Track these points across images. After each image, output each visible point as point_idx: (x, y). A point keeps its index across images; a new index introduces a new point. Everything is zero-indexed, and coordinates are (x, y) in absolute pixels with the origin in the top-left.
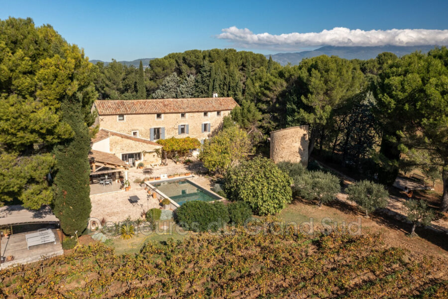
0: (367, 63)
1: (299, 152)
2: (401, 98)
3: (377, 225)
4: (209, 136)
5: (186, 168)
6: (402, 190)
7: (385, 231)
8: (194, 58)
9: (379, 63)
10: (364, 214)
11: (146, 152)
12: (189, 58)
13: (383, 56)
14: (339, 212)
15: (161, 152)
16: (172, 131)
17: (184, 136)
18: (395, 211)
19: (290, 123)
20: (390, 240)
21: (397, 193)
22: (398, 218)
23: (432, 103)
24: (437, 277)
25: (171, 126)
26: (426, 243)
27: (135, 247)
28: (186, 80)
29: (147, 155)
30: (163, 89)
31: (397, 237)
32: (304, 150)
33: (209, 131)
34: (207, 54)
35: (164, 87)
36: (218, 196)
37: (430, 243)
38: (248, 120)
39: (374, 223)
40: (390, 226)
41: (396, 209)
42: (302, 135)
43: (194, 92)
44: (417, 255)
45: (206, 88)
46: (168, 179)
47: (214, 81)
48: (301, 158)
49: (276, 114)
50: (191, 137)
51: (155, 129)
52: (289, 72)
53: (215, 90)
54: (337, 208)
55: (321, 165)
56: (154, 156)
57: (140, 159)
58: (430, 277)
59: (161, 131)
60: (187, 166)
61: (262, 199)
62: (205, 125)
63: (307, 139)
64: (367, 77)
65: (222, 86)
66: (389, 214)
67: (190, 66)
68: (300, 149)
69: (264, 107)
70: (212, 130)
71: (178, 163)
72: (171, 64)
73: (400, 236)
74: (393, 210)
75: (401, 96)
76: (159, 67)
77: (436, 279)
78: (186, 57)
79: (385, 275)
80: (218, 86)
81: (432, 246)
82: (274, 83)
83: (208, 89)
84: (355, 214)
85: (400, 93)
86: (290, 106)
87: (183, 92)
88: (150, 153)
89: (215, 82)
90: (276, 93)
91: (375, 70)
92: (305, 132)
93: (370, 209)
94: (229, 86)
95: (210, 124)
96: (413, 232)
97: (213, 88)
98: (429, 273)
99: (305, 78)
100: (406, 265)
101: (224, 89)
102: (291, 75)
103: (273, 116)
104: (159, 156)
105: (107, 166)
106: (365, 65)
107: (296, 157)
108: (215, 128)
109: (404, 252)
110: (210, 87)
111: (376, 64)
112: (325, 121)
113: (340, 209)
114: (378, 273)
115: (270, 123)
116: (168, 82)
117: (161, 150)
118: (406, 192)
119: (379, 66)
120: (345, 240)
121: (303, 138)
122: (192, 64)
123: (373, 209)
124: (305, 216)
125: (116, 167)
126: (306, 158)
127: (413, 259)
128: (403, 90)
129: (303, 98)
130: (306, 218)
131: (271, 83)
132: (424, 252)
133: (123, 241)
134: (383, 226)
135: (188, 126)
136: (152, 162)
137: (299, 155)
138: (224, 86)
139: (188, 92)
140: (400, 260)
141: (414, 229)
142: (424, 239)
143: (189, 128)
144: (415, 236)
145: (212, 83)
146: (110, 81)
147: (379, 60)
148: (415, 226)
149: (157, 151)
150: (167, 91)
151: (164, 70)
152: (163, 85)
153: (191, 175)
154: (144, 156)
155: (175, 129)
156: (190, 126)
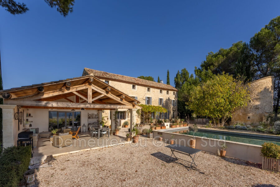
16: (142, 101)
25: (141, 97)
56: (136, 115)
62: (161, 99)
104: (139, 117)
117: (140, 111)
125: (122, 100)
155: (143, 99)
156: (152, 99)
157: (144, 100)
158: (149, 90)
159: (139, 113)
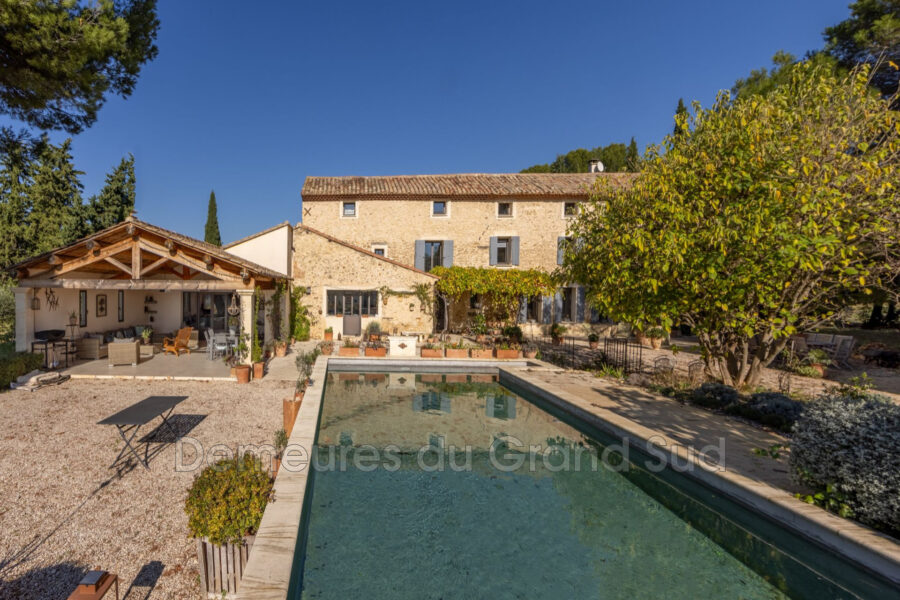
11: (390, 293)
15: (431, 296)
16: (474, 251)
25: (470, 239)
29: (392, 299)
46: (420, 360)
51: (429, 243)
56: (412, 305)
57: (374, 312)
88: (400, 294)
104: (427, 309)
105: (181, 259)
117: (431, 289)
125: (211, 266)
135: (519, 240)
136: (406, 326)
143: (522, 245)
149: (420, 291)
153: (521, 361)
154: (386, 303)
155: (481, 247)
156: (522, 241)
157: (485, 248)
158: (504, 209)
159: (426, 297)
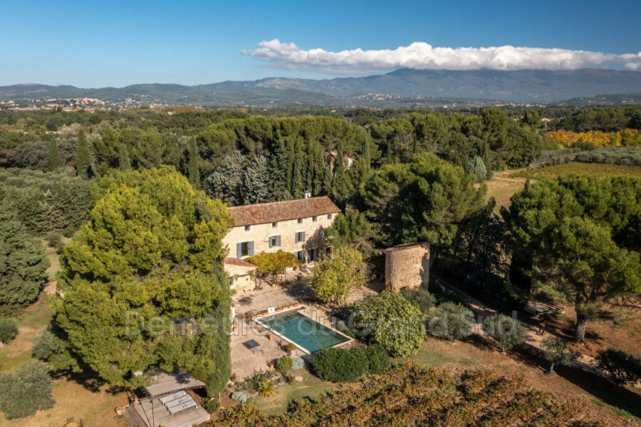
0: (470, 123)
1: (420, 274)
2: (536, 233)
3: (515, 363)
4: (303, 247)
5: (286, 292)
6: (533, 315)
7: (525, 370)
8: (260, 130)
9: (484, 123)
10: (500, 351)
11: (238, 276)
12: (253, 129)
13: (489, 114)
14: (474, 348)
15: (255, 274)
16: (262, 244)
17: (275, 249)
18: (530, 343)
19: (406, 237)
20: (531, 381)
21: (528, 318)
22: (534, 353)
23: (568, 245)
24: (579, 419)
25: (261, 239)
26: (565, 382)
27: (280, 406)
28: (254, 161)
29: (239, 279)
30: (223, 172)
31: (537, 376)
32: (425, 271)
33: (304, 241)
34: (278, 125)
35: (224, 169)
36: (344, 335)
37: (568, 382)
38: (357, 233)
39: (512, 361)
40: (528, 363)
41: (529, 340)
42: (423, 255)
43: (267, 179)
44: (557, 396)
45: (283, 174)
46: (276, 313)
47: (293, 165)
48: (422, 280)
49: (387, 225)
50: (283, 250)
51: (242, 244)
52: (402, 176)
53: (295, 177)
54: (471, 343)
55: (443, 284)
56: (247, 279)
58: (573, 420)
59: (249, 246)
60: (286, 289)
61: (399, 342)
62: (299, 234)
63: (428, 258)
64: (470, 141)
65: (304, 172)
66: (525, 348)
67: (256, 140)
68: (421, 270)
69: (373, 215)
70: (307, 239)
71: (274, 285)
72: (230, 138)
73: (540, 376)
74: (527, 342)
75: (536, 231)
76: (216, 141)
77: (579, 422)
78: (250, 127)
79: (533, 421)
80: (299, 172)
81: (571, 385)
82: (385, 187)
83: (286, 175)
84: (491, 349)
85: (535, 229)
86: (406, 218)
87: (253, 179)
88: (243, 276)
89: (296, 167)
90: (387, 199)
91: (480, 132)
92: (427, 251)
93: (508, 346)
94: (315, 174)
95: (304, 233)
96: (552, 371)
97: (293, 175)
98: (571, 417)
99: (426, 191)
100: (549, 408)
101: (307, 176)
102: (404, 180)
103: (384, 226)
104: (253, 279)
106: (467, 125)
107: (417, 280)
108: (310, 236)
109: (548, 396)
110: (289, 173)
111: (480, 123)
112: (451, 242)
113: (474, 344)
114: (525, 419)
115: (380, 234)
116: (230, 164)
117: (255, 272)
118: (537, 318)
119: (483, 126)
120: (488, 384)
121: (424, 258)
122: (258, 137)
123: (511, 346)
124: (441, 356)
126: (427, 280)
127: (555, 401)
128: (538, 226)
129: (425, 215)
130: (441, 357)
131: (381, 188)
132: (564, 393)
133: (265, 399)
134: (521, 364)
135: (280, 237)
136: (245, 287)
137: (420, 277)
138: (307, 172)
139: (259, 178)
140: (544, 404)
141: (552, 368)
142: (562, 378)
143: (282, 239)
144: (553, 375)
145: (290, 168)
146: (146, 158)
147: (484, 119)
148: (553, 364)
149: (250, 273)
150: (229, 174)
151: (222, 145)
152: (222, 167)
153: (300, 306)
154: (236, 280)
155: (265, 242)
156: (282, 237)
